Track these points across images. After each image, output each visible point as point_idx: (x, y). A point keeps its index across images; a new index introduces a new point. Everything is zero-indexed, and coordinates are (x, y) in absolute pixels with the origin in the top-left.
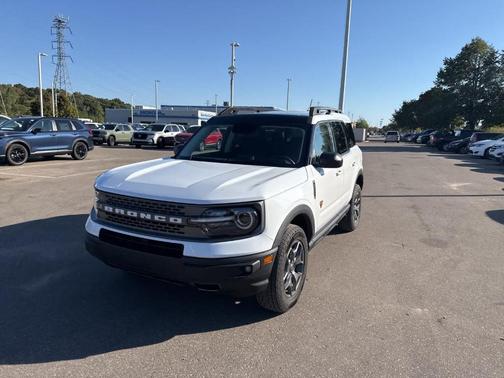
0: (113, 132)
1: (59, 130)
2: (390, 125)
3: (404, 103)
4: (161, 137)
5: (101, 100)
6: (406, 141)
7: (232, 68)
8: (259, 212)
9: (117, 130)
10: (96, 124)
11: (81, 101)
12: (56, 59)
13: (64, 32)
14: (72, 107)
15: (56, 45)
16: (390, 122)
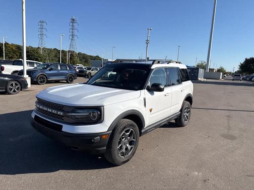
0: (90, 71)
1: (61, 69)
2: (238, 71)
3: (246, 59)
4: (111, 74)
5: (90, 56)
6: (246, 80)
7: (147, 40)
8: (101, 112)
9: (92, 70)
10: (83, 67)
11: (82, 56)
12: (71, 37)
13: (75, 25)
14: (76, 59)
15: (71, 30)
16: (238, 69)
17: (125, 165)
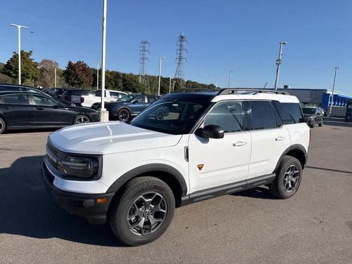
1: (149, 102)
7: (279, 60)
8: (97, 163)
12: (178, 60)
17: (142, 246)
